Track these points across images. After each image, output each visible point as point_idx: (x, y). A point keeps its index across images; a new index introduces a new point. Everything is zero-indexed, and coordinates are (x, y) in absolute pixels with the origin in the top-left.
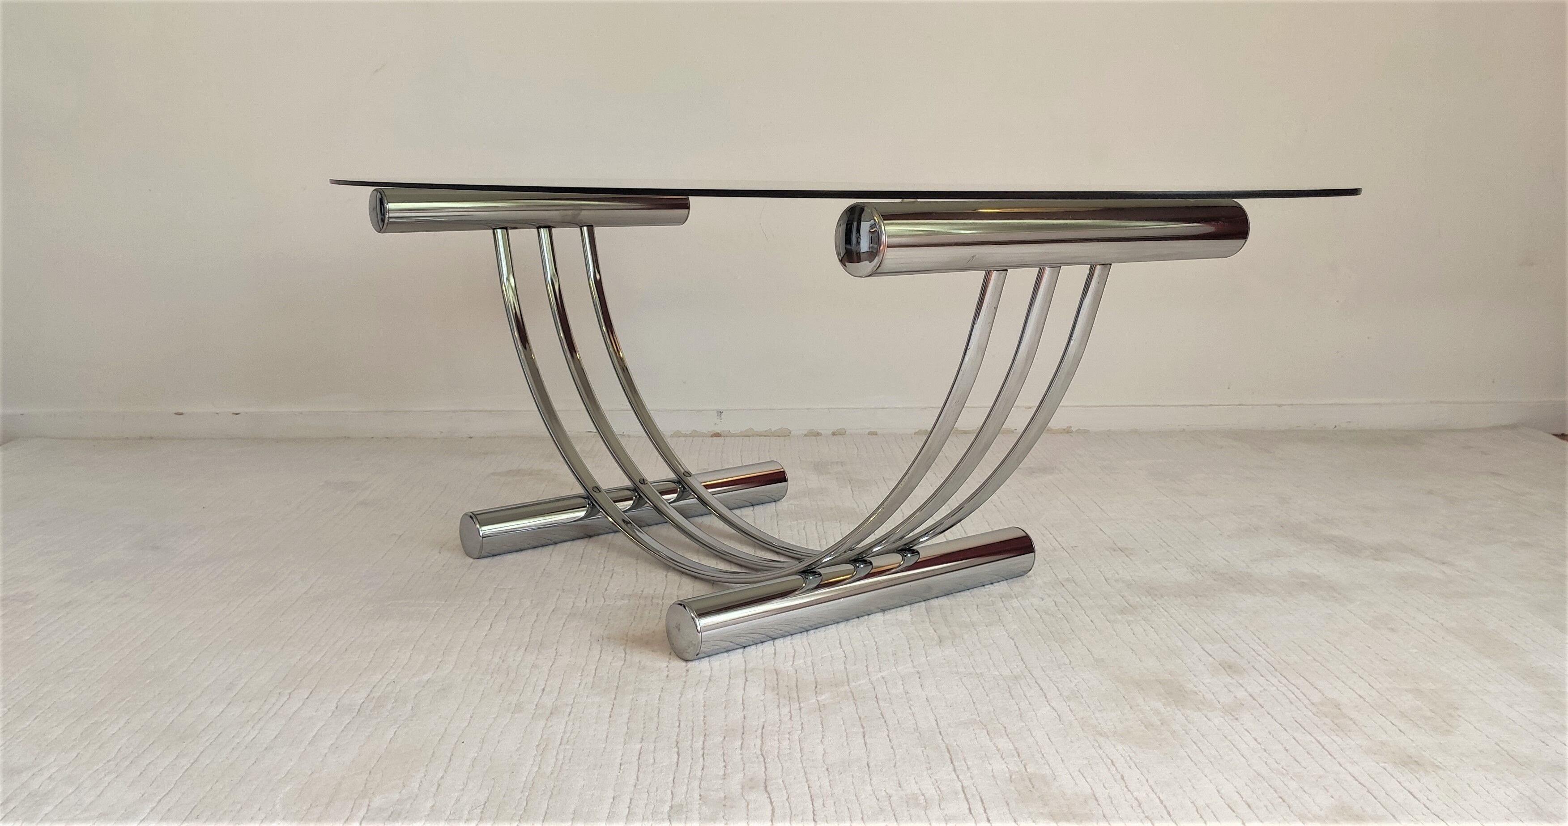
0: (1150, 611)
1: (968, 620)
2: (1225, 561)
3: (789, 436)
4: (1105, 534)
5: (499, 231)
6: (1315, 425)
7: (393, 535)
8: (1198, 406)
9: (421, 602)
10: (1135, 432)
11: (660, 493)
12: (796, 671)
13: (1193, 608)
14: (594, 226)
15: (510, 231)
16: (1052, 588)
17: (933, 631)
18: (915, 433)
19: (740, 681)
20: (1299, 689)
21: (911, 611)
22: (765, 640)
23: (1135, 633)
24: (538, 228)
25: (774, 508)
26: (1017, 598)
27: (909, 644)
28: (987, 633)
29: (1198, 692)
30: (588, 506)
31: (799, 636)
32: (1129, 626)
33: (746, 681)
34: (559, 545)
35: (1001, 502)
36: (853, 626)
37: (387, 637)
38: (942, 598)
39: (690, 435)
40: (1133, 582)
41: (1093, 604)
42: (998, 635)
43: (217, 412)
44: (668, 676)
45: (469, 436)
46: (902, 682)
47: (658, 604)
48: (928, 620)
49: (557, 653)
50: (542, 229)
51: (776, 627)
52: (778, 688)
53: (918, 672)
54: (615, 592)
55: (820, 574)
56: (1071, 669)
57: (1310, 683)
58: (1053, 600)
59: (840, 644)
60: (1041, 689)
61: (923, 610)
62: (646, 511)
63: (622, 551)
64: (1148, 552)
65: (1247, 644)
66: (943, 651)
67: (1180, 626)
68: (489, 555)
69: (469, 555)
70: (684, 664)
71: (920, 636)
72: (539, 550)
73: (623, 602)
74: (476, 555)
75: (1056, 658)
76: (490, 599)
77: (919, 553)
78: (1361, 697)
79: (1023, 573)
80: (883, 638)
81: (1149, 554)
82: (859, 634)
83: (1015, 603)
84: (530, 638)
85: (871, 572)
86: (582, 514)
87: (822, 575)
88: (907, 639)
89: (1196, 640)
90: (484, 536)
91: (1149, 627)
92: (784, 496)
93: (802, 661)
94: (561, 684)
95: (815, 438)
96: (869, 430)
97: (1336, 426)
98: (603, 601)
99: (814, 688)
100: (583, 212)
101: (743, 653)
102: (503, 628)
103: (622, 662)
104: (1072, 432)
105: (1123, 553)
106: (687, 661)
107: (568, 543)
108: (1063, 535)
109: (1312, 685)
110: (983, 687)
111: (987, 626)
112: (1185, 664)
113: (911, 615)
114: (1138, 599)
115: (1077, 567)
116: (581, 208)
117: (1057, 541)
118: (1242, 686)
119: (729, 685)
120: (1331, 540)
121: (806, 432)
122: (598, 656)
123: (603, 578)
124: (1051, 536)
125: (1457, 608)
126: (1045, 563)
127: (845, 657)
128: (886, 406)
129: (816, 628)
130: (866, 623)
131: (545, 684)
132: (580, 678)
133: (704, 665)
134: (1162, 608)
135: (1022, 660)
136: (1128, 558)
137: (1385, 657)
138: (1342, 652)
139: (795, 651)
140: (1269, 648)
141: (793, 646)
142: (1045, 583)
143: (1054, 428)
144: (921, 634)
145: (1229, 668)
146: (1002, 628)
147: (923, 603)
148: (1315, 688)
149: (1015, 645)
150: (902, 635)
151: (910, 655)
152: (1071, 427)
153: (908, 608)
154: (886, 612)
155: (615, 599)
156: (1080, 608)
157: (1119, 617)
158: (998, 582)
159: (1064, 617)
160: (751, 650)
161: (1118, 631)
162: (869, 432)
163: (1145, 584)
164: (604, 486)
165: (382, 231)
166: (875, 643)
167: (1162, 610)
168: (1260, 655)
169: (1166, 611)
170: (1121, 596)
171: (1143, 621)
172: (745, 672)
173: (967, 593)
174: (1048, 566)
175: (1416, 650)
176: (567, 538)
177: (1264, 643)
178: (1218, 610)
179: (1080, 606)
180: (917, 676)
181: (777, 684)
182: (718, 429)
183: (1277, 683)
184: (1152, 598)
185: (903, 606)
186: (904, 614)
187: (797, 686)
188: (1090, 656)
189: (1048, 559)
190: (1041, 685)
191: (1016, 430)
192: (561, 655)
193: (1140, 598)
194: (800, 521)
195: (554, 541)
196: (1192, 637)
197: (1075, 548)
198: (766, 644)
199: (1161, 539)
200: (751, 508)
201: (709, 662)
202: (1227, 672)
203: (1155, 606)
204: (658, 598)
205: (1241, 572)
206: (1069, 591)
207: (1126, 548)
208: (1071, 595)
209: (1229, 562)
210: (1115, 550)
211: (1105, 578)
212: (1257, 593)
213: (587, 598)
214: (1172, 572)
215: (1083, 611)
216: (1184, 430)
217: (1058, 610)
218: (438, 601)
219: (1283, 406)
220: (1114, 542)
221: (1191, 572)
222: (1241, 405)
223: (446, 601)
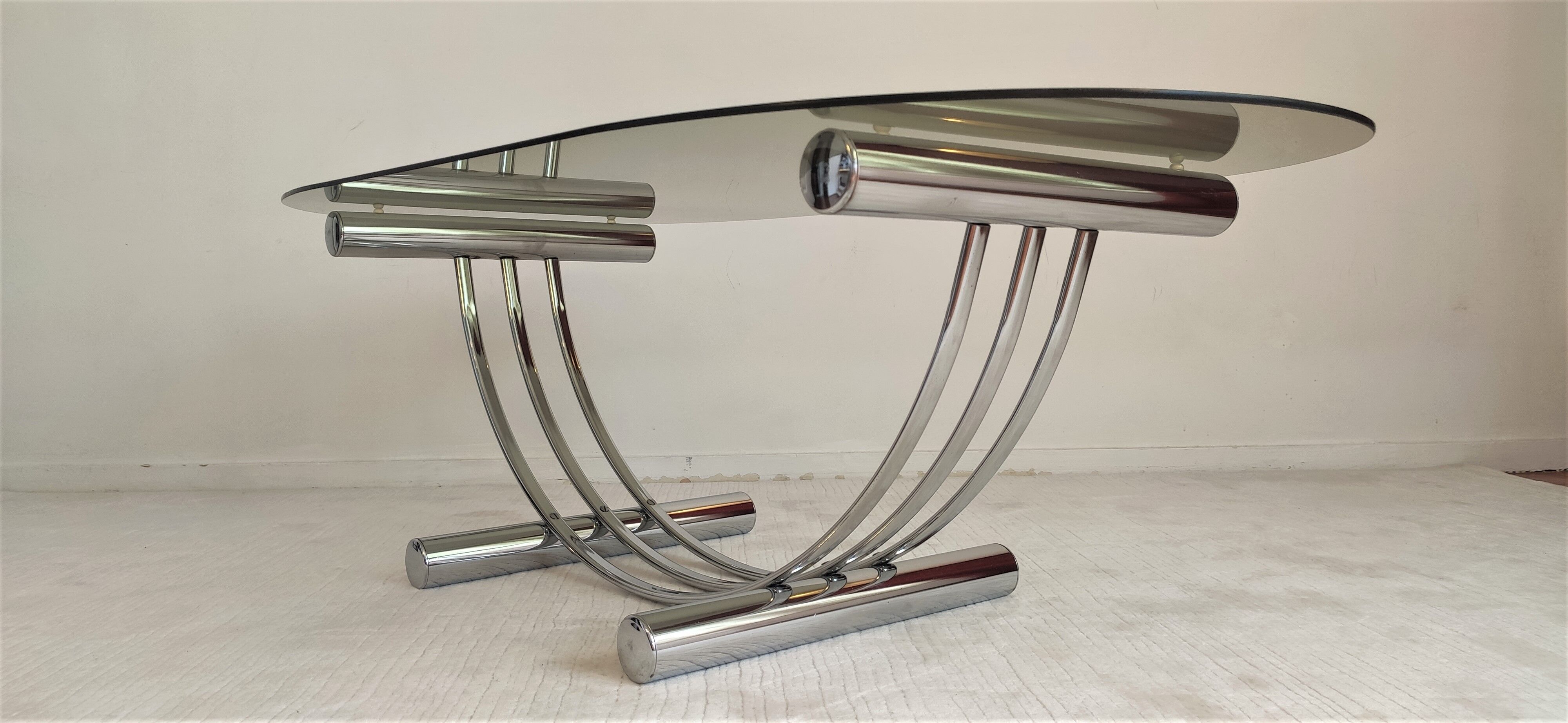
0: (1149, 628)
1: (953, 638)
2: (1215, 580)
3: (757, 481)
4: (1086, 559)
5: (461, 259)
6: (1270, 466)
7: (338, 569)
8: (1157, 448)
9: (351, 632)
10: (1096, 473)
11: (623, 522)
12: (765, 692)
13: (1194, 624)
14: (559, 259)
15: (472, 261)
16: (1039, 607)
17: (916, 650)
19: (700, 705)
20: (1334, 702)
21: (889, 631)
22: (729, 661)
23: (1138, 648)
24: (501, 258)
25: (742, 540)
26: (1003, 617)
27: (890, 663)
28: (976, 651)
29: (1223, 707)
30: (545, 534)
31: (767, 656)
32: (1129, 643)
33: (707, 703)
34: (512, 576)
35: (974, 532)
36: (827, 646)
38: (922, 617)
39: (660, 481)
40: (1125, 602)
41: (1086, 621)
42: (987, 652)
43: (184, 464)
44: (617, 700)
45: (438, 485)
46: (885, 702)
47: (613, 628)
48: (908, 639)
49: (493, 678)
50: (506, 260)
51: (742, 646)
52: (743, 710)
53: (903, 691)
54: (567, 617)
55: (790, 588)
56: (1074, 685)
57: (1344, 695)
58: (1042, 619)
59: (814, 664)
60: (1044, 707)
61: (903, 629)
62: (608, 541)
63: (580, 580)
64: (1133, 573)
65: (1263, 658)
66: (929, 669)
67: (1185, 641)
68: (436, 585)
69: (414, 584)
70: (637, 687)
71: (902, 655)
72: (491, 580)
73: (575, 626)
74: (422, 585)
75: (1055, 675)
76: (428, 626)
77: (896, 568)
78: (1405, 708)
79: (1005, 593)
80: (861, 657)
81: (1135, 574)
83: (1002, 621)
84: (466, 664)
85: (845, 587)
86: (538, 542)
87: (793, 589)
88: (888, 658)
89: (1206, 655)
90: (430, 563)
91: (1152, 643)
92: (752, 528)
93: (771, 682)
94: (493, 711)
95: (783, 482)
97: (1290, 467)
98: (553, 626)
99: (784, 709)
100: (547, 244)
101: (704, 675)
102: (436, 655)
103: (567, 687)
104: (1035, 474)
105: (1108, 575)
106: (640, 684)
107: (523, 574)
108: (1042, 559)
109: (1348, 698)
110: (978, 705)
111: (974, 644)
112: (1201, 679)
113: (890, 634)
114: (1133, 616)
115: (1062, 587)
116: (546, 240)
118: (1271, 700)
119: (687, 708)
120: (1318, 560)
121: (774, 477)
122: (540, 681)
123: (556, 604)
124: (1030, 560)
125: (1473, 619)
126: (1028, 584)
127: (820, 677)
128: (853, 451)
129: (787, 649)
130: (841, 643)
131: (475, 711)
132: (516, 704)
133: (659, 688)
135: (1018, 677)
136: (1114, 580)
137: (1416, 668)
138: (1368, 663)
139: (763, 672)
140: (1287, 661)
141: (761, 667)
142: (1031, 604)
143: (1017, 471)
144: (902, 653)
145: (1251, 682)
146: (992, 645)
147: (903, 623)
148: (1352, 700)
149: (1008, 662)
150: (881, 655)
151: (893, 674)
152: (1033, 470)
153: (886, 628)
154: (863, 632)
155: (566, 624)
156: (1073, 625)
157: (1117, 633)
158: (981, 602)
159: (1058, 635)
160: (714, 672)
161: (1118, 647)
162: (836, 476)
163: (1137, 602)
164: (563, 514)
165: (337, 254)
166: (852, 663)
167: (1161, 626)
168: (1280, 669)
169: (1166, 627)
170: (1114, 613)
171: (1143, 637)
172: (706, 694)
173: (949, 612)
174: (1032, 587)
175: (1446, 661)
176: (523, 568)
177: (1281, 657)
178: (1222, 626)
179: (1072, 623)
180: (902, 695)
181: (743, 707)
182: (687, 475)
183: (1309, 697)
184: (1148, 616)
185: (880, 626)
186: (883, 634)
187: (765, 708)
188: (1093, 672)
189: (1030, 581)
190: (1044, 703)
192: (497, 681)
193: (1135, 615)
194: (768, 550)
195: (508, 570)
196: (1200, 651)
197: (1056, 570)
198: (731, 665)
199: (1144, 562)
200: (719, 540)
201: (666, 685)
202: (1249, 686)
203: (1153, 622)
204: (614, 622)
205: (1235, 590)
206: (1058, 611)
207: (1110, 570)
208: (1061, 614)
209: (1220, 581)
210: (1098, 572)
211: (1094, 598)
212: (1259, 610)
213: (535, 625)
214: (1163, 592)
215: (1077, 629)
216: (1144, 471)
217: (1050, 629)
218: (370, 630)
219: (1238, 448)
220: (1096, 565)
221: (1183, 592)
222: (1197, 446)
223: (380, 630)
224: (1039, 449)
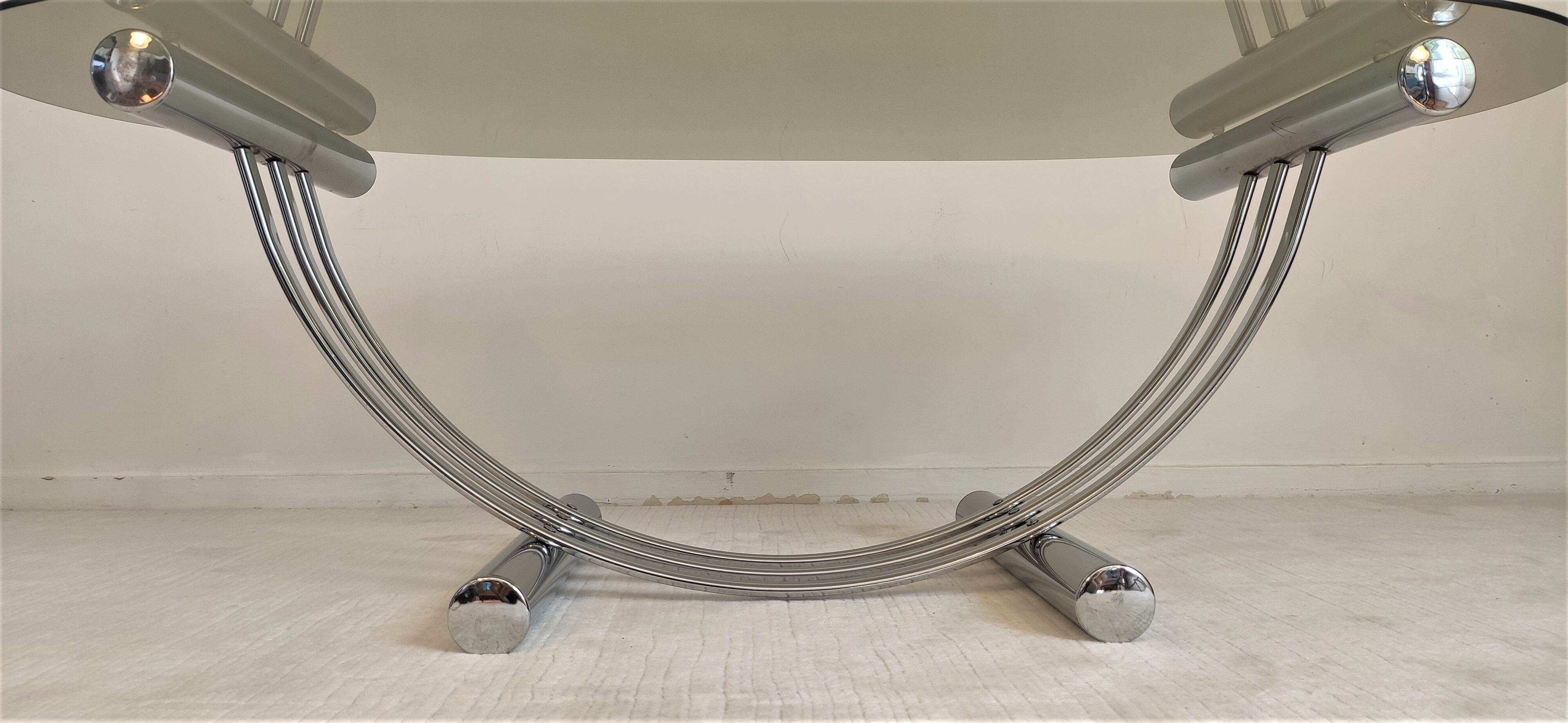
3: (817, 503)
6: (1475, 487)
8: (1328, 466)
10: (1251, 497)
16: (1309, 675)
39: (693, 503)
43: (96, 476)
47: (627, 702)
54: (555, 683)
73: (564, 698)
95: (851, 505)
96: (918, 497)
104: (1173, 498)
105: (1376, 625)
115: (1322, 643)
121: (839, 498)
126: (1265, 638)
128: (938, 466)
136: (1391, 631)
142: (1291, 667)
152: (1170, 492)
155: (551, 695)
162: (918, 499)
182: (728, 495)
204: (628, 692)
207: (1374, 618)
210: (1359, 621)
211: (1387, 661)
213: (501, 695)
216: (1312, 496)
218: (234, 702)
219: (1432, 466)
220: (1345, 610)
222: (1380, 464)
223: (249, 701)
224: (1176, 466)
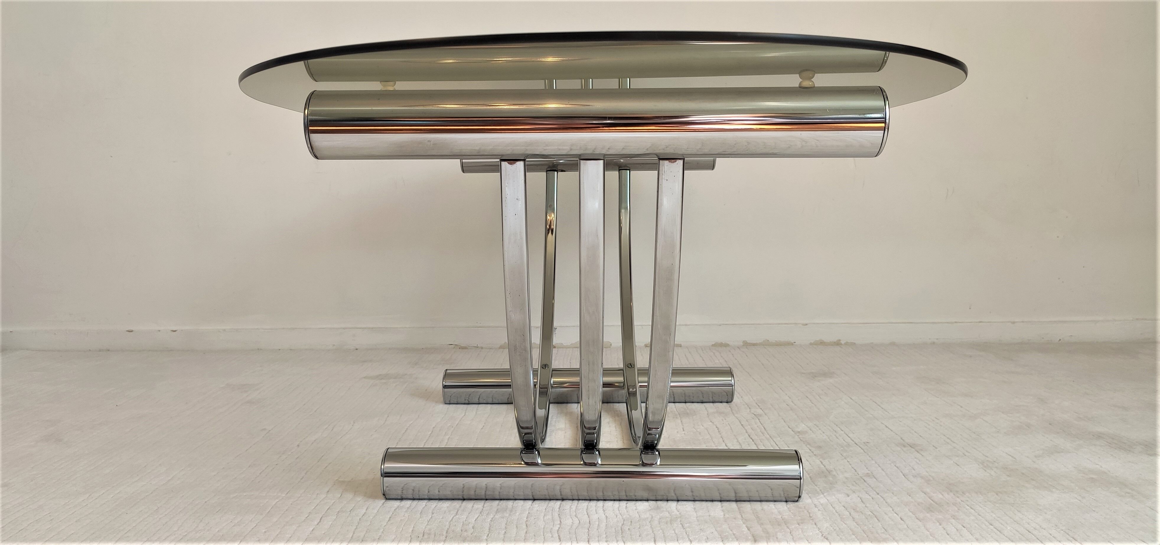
0: (956, 509)
1: (780, 517)
2: (1010, 457)
3: (610, 347)
4: (892, 431)
6: (1043, 338)
7: (265, 429)
8: (945, 323)
9: (264, 495)
10: (893, 344)
13: (997, 505)
16: (854, 483)
17: (746, 529)
18: (713, 345)
23: (949, 532)
26: (823, 494)
28: (801, 531)
32: (940, 525)
35: (792, 402)
36: (667, 523)
37: (218, 531)
40: (931, 479)
41: (898, 500)
43: (159, 329)
45: (355, 348)
48: (739, 516)
58: (859, 497)
64: (936, 448)
67: (992, 525)
71: (734, 534)
76: (328, 492)
80: (697, 537)
81: (938, 450)
82: (673, 532)
97: (1060, 340)
102: (330, 523)
104: (841, 344)
105: (913, 449)
108: (853, 432)
114: (941, 496)
115: (874, 462)
117: (849, 437)
120: (1099, 436)
124: (843, 432)
126: (843, 458)
134: (968, 505)
136: (919, 454)
142: (847, 478)
143: (826, 341)
144: (735, 533)
146: (815, 526)
150: (716, 533)
152: (840, 340)
156: (886, 504)
157: (928, 515)
159: (874, 514)
161: (931, 530)
163: (942, 480)
167: (968, 508)
169: (971, 508)
170: (923, 492)
174: (846, 461)
178: (1023, 507)
179: (886, 502)
184: (954, 494)
189: (845, 454)
191: (795, 342)
193: (943, 495)
196: (1006, 537)
199: (944, 436)
203: (960, 503)
205: (1030, 468)
206: (872, 488)
207: (915, 444)
208: (875, 492)
209: (1015, 458)
210: (904, 446)
211: (904, 475)
212: (1054, 490)
214: (965, 469)
215: (891, 509)
216: (934, 342)
217: (866, 509)
218: (279, 494)
219: (1016, 323)
220: (901, 438)
221: (983, 469)
222: (980, 322)
223: (287, 494)
